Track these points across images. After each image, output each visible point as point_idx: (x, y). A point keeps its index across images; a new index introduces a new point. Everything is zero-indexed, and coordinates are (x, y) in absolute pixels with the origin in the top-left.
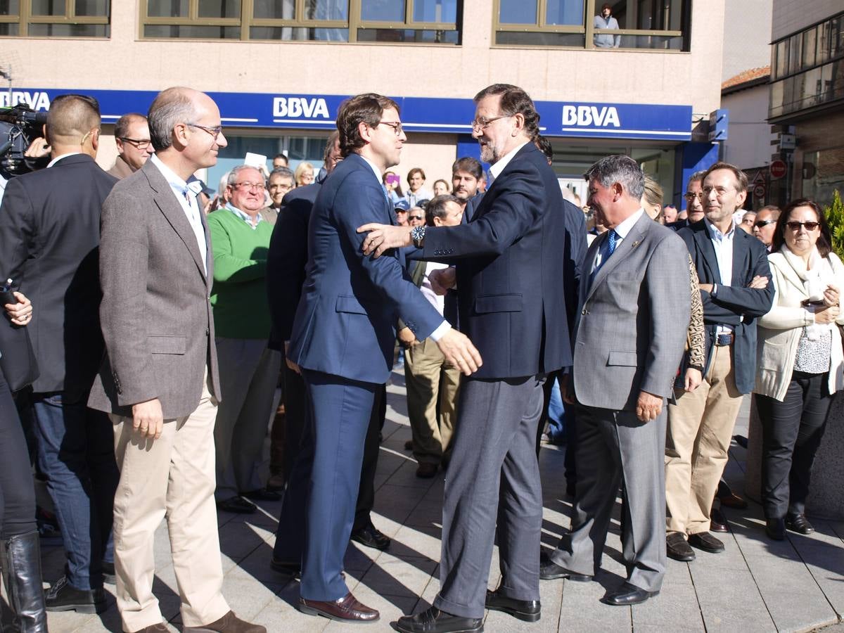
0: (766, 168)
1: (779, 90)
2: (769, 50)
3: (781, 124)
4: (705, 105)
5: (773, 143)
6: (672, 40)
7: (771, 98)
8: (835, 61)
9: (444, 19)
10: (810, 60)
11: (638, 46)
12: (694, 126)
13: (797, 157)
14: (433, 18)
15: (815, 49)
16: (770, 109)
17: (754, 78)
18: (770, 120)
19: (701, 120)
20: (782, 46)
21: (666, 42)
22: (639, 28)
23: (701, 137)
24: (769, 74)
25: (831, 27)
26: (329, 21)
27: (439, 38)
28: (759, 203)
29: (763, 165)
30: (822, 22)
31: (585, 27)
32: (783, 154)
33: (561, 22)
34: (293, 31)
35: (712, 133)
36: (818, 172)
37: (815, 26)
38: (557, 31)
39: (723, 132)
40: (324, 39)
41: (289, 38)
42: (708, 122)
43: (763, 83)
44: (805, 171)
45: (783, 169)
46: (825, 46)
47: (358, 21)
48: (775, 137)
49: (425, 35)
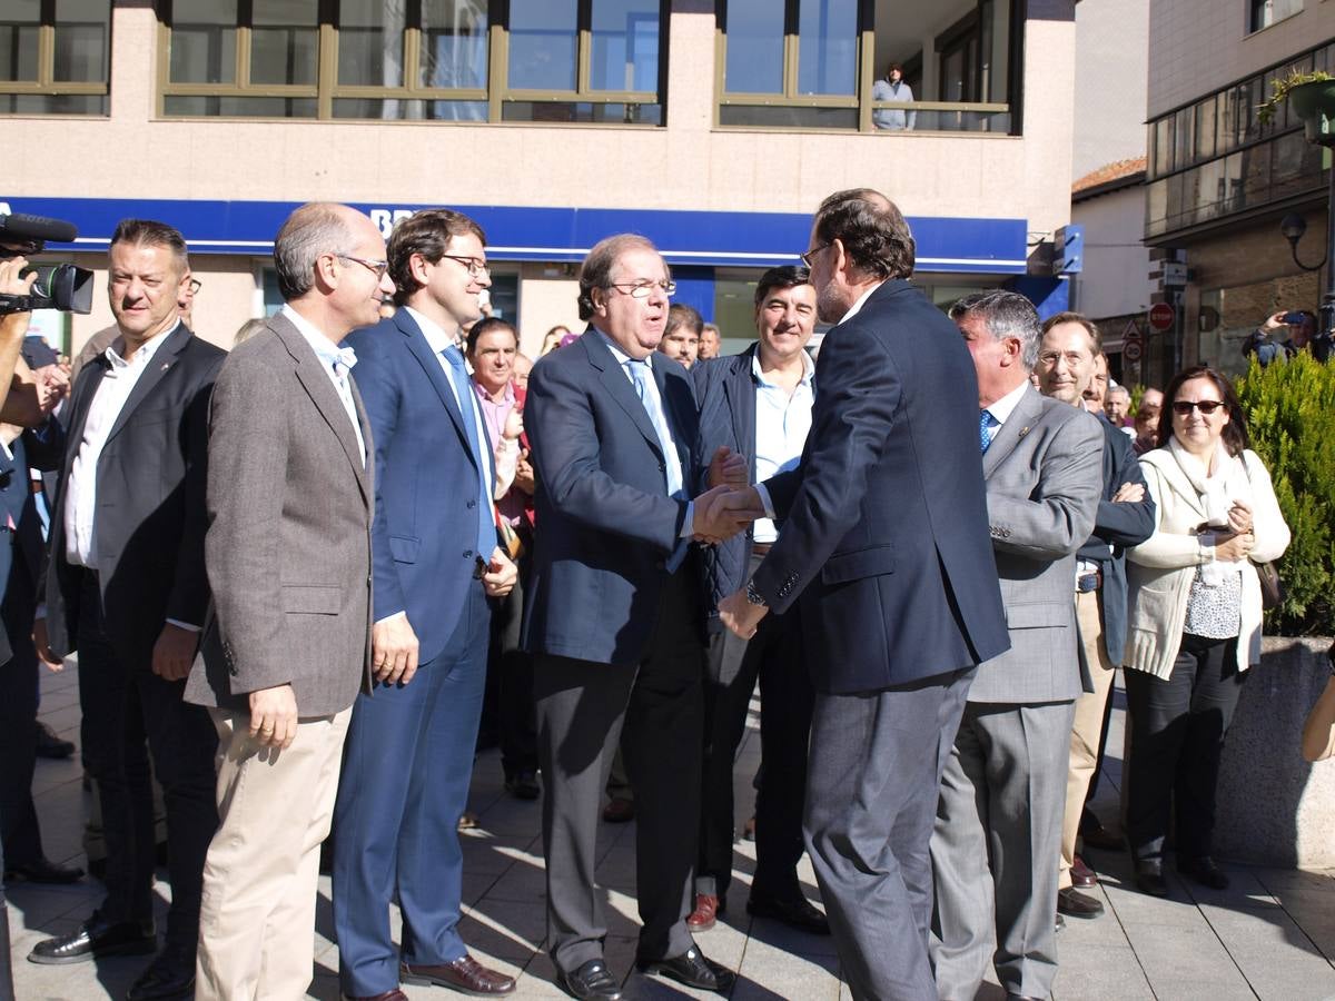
0: (1144, 314)
1: (1159, 194)
2: (1143, 132)
3: (1165, 246)
4: (1047, 217)
5: (1153, 276)
6: (994, 118)
7: (1148, 207)
8: (1245, 149)
9: (637, 87)
10: (1206, 148)
11: (942, 127)
12: (1030, 251)
13: (1190, 298)
14: (621, 86)
15: (1215, 130)
16: (1148, 224)
17: (1121, 175)
18: (1147, 240)
19: (1041, 242)
20: (1163, 126)
21: (985, 121)
22: (942, 98)
23: (1042, 267)
24: (1144, 168)
25: (1237, 97)
26: (456, 90)
27: (631, 116)
28: (1132, 370)
29: (1138, 310)
30: (1225, 89)
31: (859, 98)
32: (1168, 295)
33: (821, 90)
34: (399, 106)
35: (1058, 262)
36: (1222, 322)
37: (1214, 94)
38: (814, 104)
39: (1075, 260)
40: (448, 117)
41: (393, 116)
42: (1053, 244)
43: (1134, 183)
44: (1203, 319)
45: (1168, 316)
46: (1230, 126)
47: (503, 90)
48: (1155, 266)
49: (608, 110)
